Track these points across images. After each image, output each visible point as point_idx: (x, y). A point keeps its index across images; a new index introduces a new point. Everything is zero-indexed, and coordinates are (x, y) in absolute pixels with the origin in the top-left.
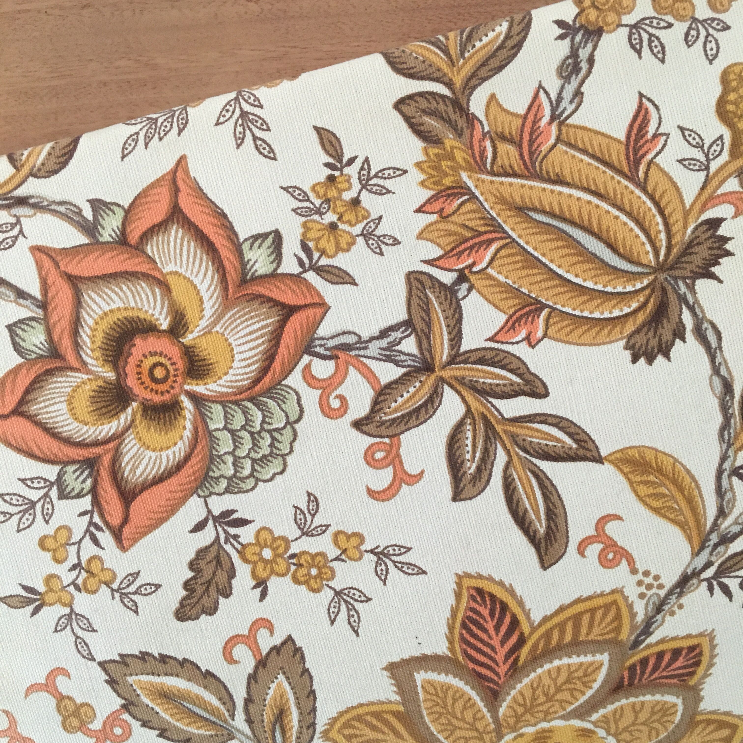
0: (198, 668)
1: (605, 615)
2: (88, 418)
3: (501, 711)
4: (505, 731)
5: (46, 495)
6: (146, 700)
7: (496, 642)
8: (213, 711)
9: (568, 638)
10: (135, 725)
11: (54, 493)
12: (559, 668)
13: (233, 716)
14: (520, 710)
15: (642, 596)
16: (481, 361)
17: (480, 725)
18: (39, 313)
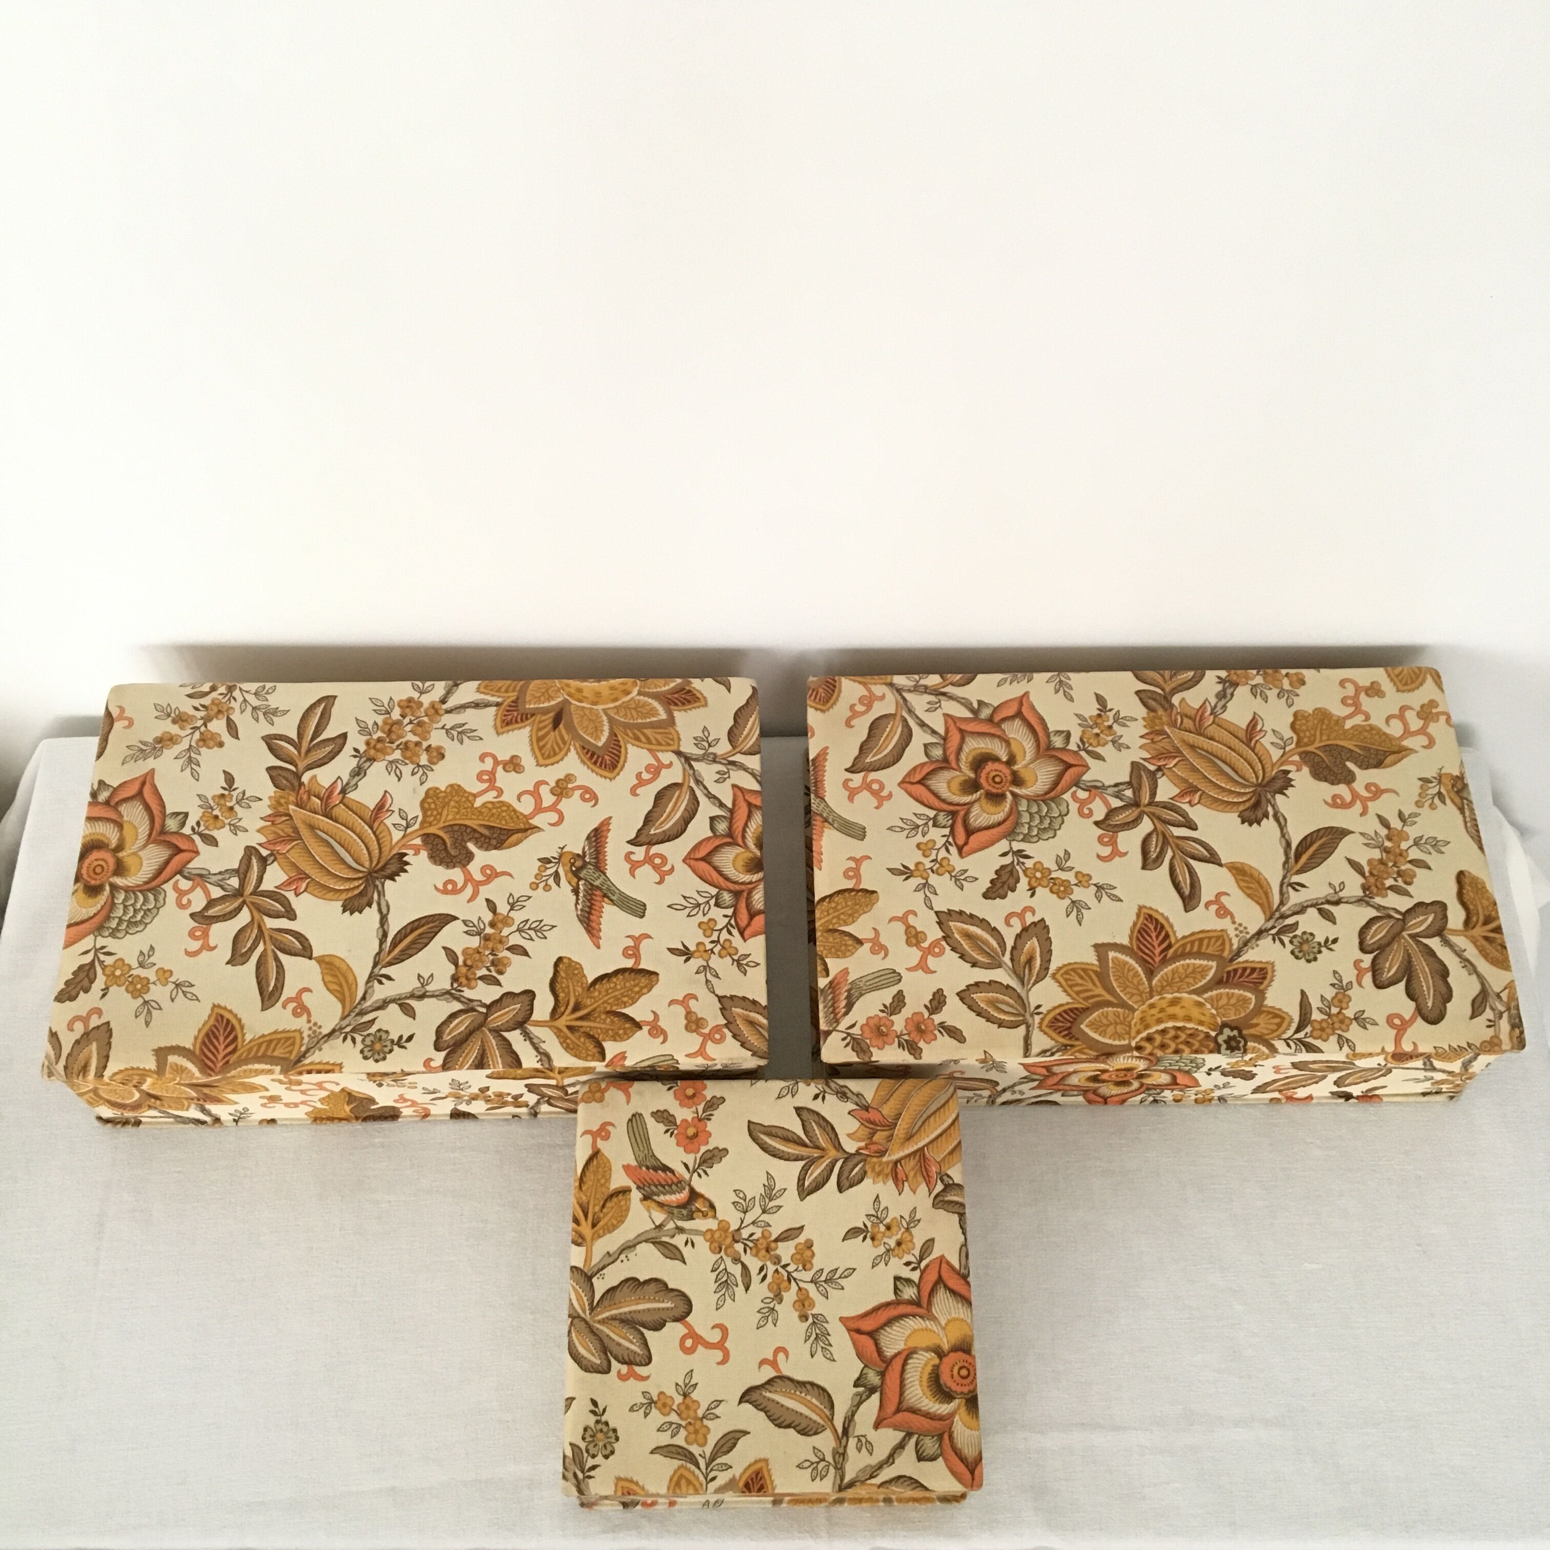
0: (989, 924)
1: (1216, 941)
2: (957, 792)
3: (1154, 982)
4: (1154, 993)
5: (926, 823)
6: (957, 936)
7: (1156, 943)
8: (993, 950)
9: (1195, 949)
10: (948, 948)
11: (931, 823)
12: (1188, 965)
13: (1003, 955)
14: (1165, 983)
15: (1237, 936)
16: (1165, 807)
17: (1141, 988)
18: (942, 742)
